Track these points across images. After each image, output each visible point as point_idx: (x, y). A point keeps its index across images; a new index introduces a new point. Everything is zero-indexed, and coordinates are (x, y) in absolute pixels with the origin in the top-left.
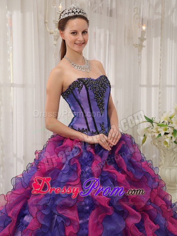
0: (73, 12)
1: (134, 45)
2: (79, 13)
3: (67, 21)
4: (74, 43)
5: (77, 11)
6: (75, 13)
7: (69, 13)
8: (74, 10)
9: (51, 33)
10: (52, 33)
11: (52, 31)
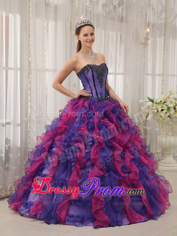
0: (84, 22)
2: (87, 23)
3: (81, 28)
4: (86, 42)
7: (81, 23)
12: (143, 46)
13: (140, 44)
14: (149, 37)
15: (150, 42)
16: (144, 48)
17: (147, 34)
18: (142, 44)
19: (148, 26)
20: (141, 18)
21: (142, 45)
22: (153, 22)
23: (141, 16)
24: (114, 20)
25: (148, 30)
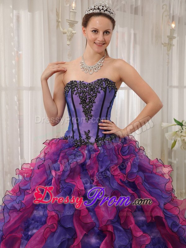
0: (98, 9)
1: (162, 44)
2: (105, 11)
3: (91, 17)
4: (93, 42)
5: (103, 9)
6: (100, 10)
7: (94, 9)
8: (101, 8)
9: (64, 33)
10: (66, 33)
11: (65, 30)
12: (166, 48)
13: (162, 46)
14: (174, 36)
15: (175, 42)
16: (168, 51)
17: (172, 30)
18: (165, 44)
19: (173, 20)
20: (163, 8)
21: (164, 46)
22: (178, 15)
23: (163, 6)
24: (124, 11)
25: (173, 26)
